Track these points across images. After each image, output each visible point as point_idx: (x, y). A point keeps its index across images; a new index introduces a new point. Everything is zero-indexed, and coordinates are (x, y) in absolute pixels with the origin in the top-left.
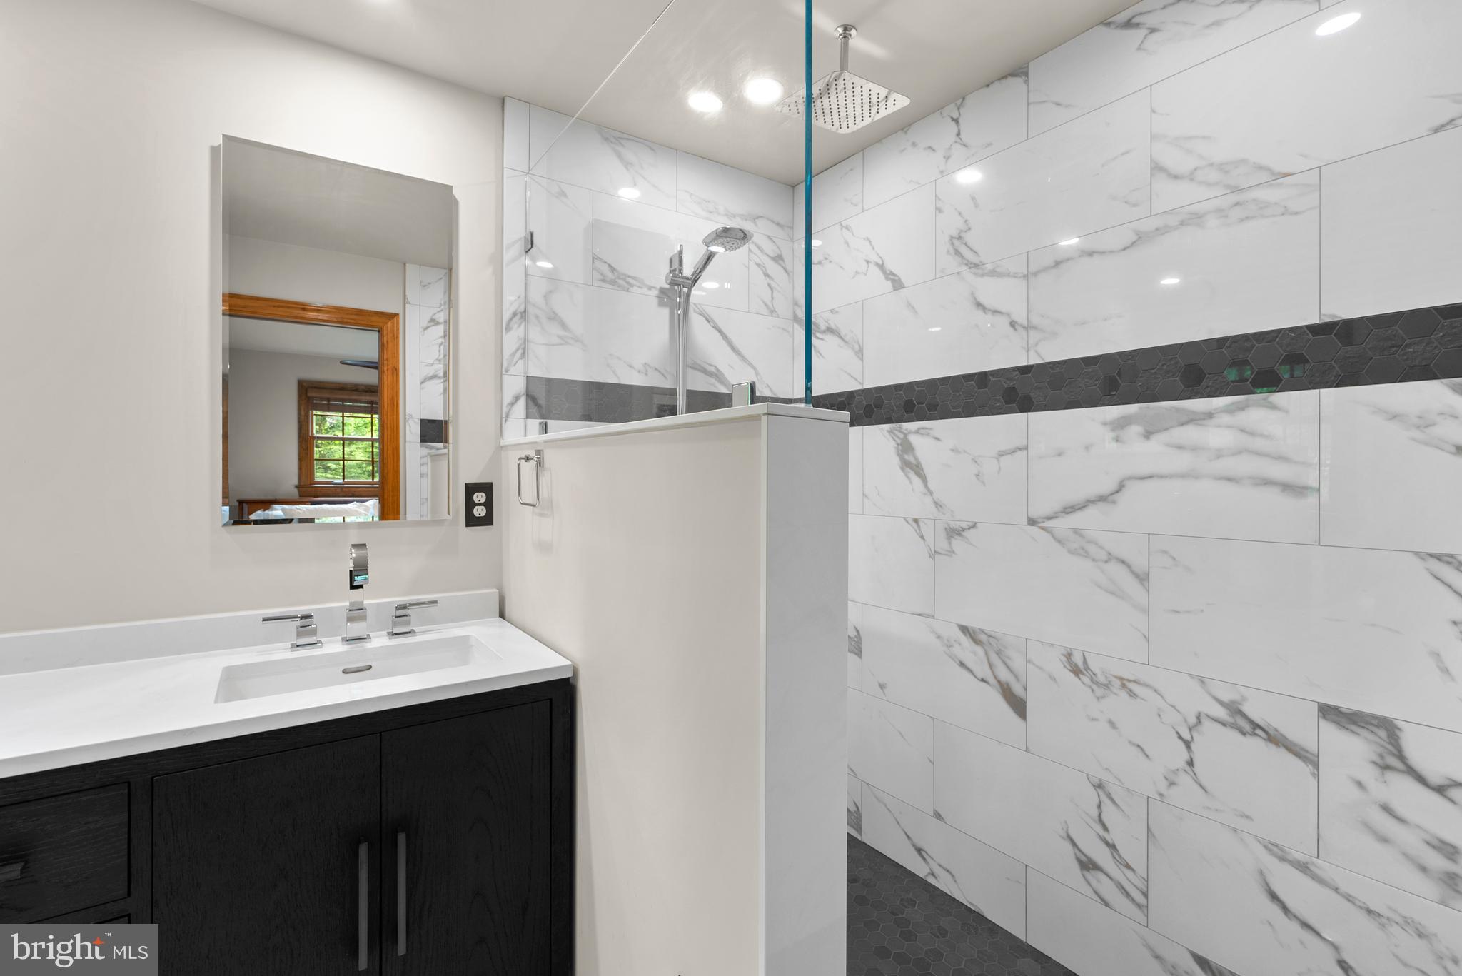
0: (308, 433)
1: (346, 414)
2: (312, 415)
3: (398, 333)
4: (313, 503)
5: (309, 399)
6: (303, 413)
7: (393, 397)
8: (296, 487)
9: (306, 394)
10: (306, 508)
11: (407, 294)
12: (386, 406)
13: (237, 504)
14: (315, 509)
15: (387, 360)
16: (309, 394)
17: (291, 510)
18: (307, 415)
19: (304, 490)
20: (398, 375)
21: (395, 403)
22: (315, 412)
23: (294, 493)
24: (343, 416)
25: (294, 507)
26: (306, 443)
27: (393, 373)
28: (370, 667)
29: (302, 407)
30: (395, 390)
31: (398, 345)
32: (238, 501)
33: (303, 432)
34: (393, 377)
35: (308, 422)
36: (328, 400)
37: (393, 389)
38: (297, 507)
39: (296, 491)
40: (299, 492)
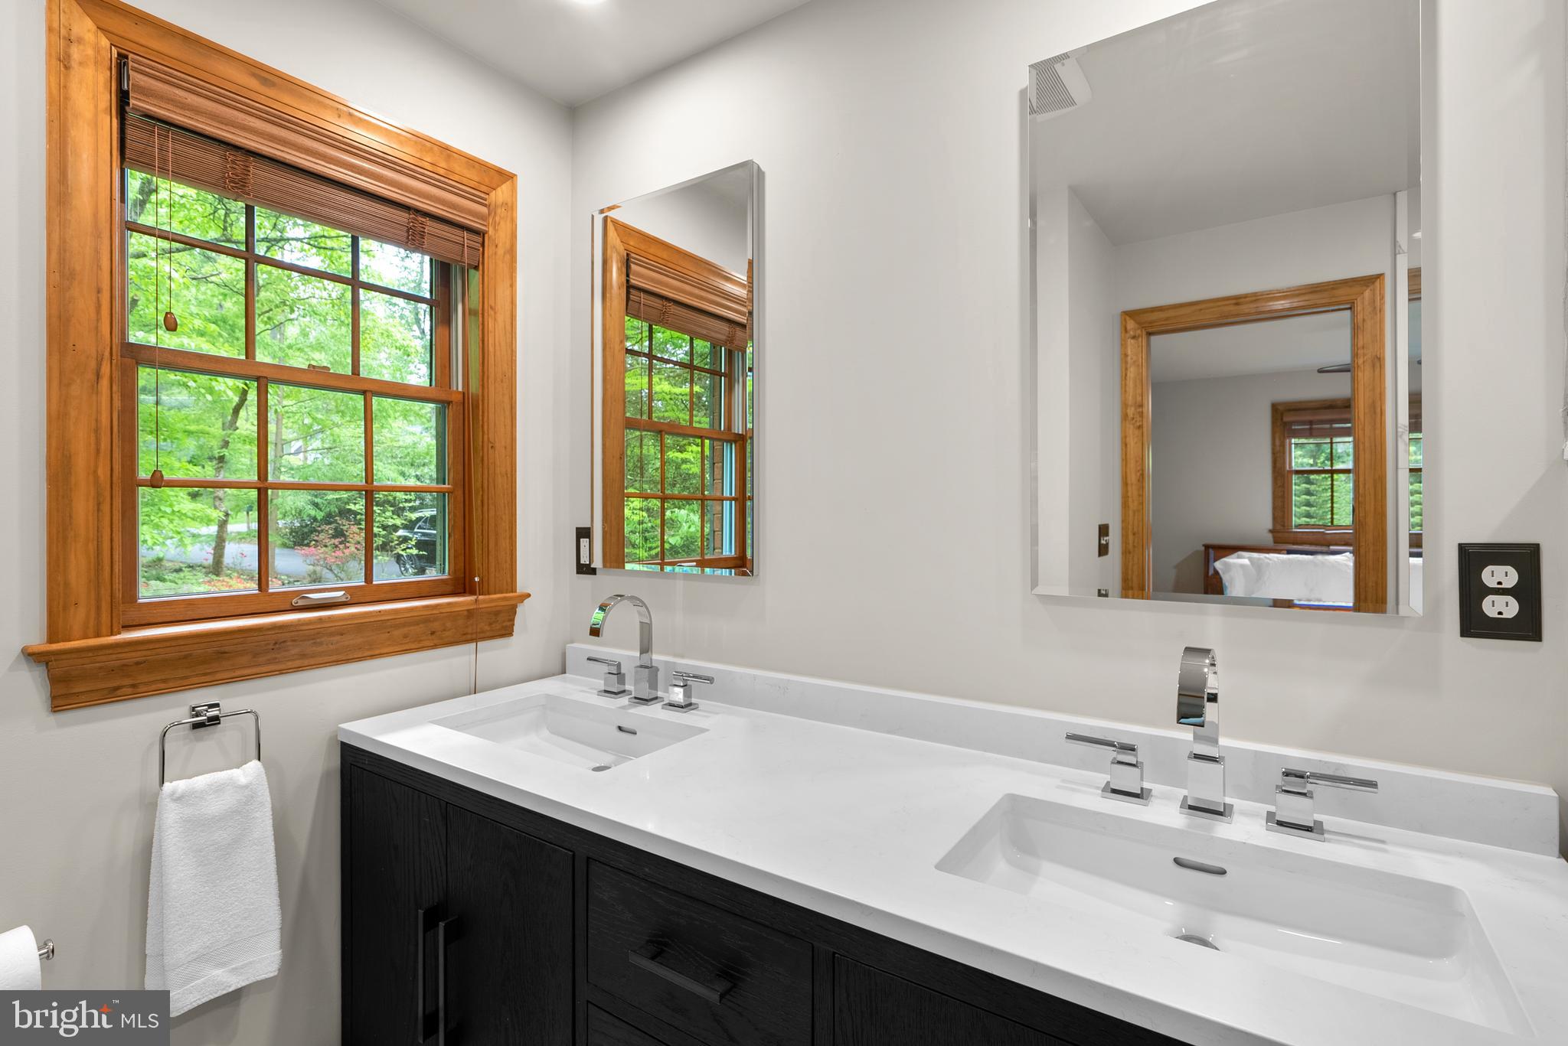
0: (1284, 467)
1: (1335, 440)
2: (1290, 444)
3: (1382, 304)
4: (1289, 552)
5: (1285, 424)
6: (1278, 443)
7: (1374, 402)
8: (1271, 531)
9: (1282, 419)
10: (1277, 558)
11: (1398, 239)
12: (1362, 417)
13: (1203, 548)
14: (1289, 559)
15: (1363, 348)
16: (1285, 419)
17: (1259, 559)
18: (1283, 445)
19: (1279, 535)
20: (1382, 367)
21: (1378, 410)
22: (1293, 441)
23: (1268, 539)
24: (1332, 443)
25: (1262, 556)
26: (1281, 476)
27: (1374, 366)
28: (1223, 872)
29: (1277, 435)
30: (1378, 391)
31: (1382, 321)
32: (1203, 545)
33: (1278, 465)
34: (1374, 371)
35: (1284, 453)
36: (1311, 423)
37: (1373, 389)
38: (1267, 555)
39: (1270, 537)
40: (1274, 537)
